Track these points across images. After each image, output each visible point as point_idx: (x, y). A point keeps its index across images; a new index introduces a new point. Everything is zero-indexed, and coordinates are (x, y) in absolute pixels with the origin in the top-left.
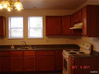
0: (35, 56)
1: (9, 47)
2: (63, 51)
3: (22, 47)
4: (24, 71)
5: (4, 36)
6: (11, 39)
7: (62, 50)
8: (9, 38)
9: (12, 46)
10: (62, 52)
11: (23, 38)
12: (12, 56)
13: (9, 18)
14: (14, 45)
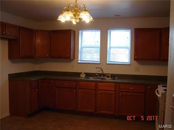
0: (115, 91)
1: (78, 74)
2: (159, 86)
3: (97, 76)
4: (96, 113)
5: (72, 58)
6: (81, 63)
7: (157, 85)
8: (79, 62)
9: (81, 73)
10: (157, 88)
11: (99, 62)
12: (80, 89)
13: (80, 31)
14: (85, 73)
